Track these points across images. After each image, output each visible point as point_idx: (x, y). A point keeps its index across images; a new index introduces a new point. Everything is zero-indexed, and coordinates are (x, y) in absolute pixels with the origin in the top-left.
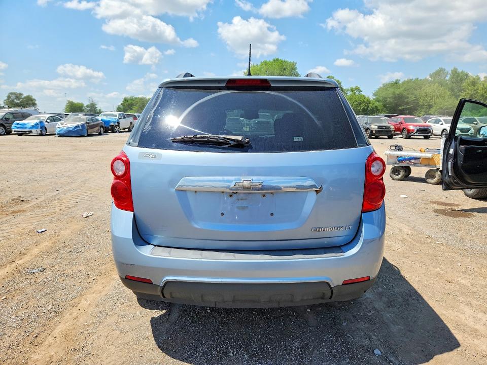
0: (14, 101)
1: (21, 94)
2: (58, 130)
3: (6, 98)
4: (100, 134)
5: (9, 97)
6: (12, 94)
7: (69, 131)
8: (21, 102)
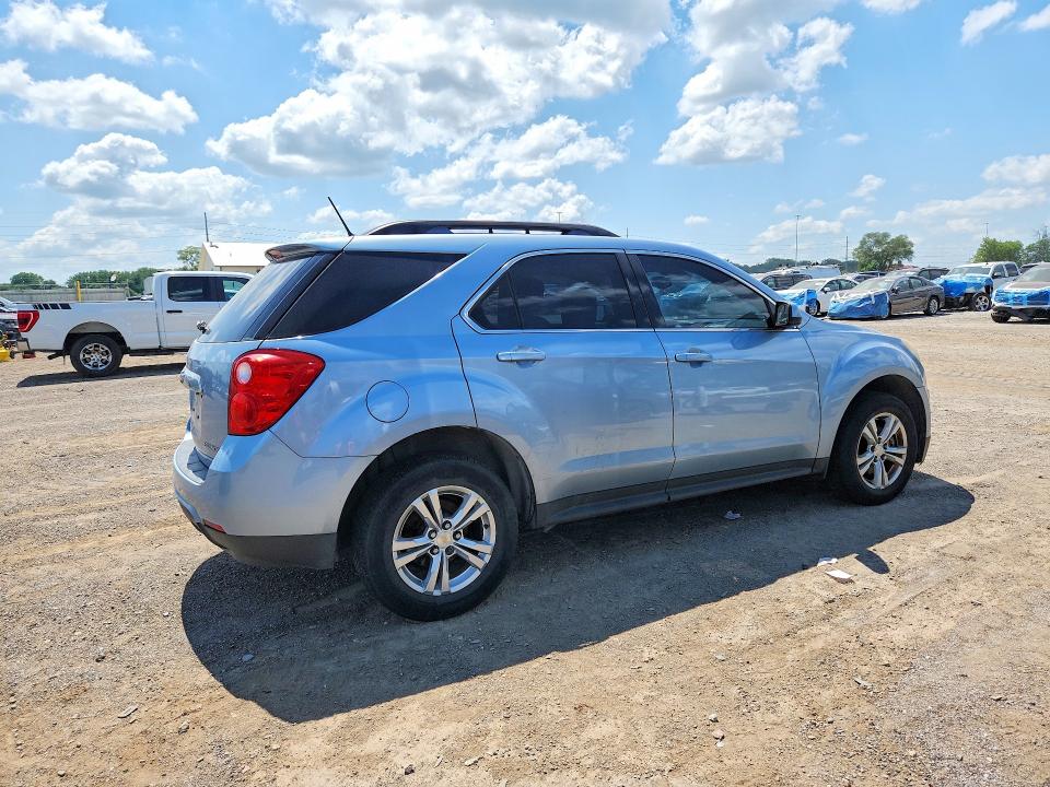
0: (871, 250)
1: (886, 235)
2: (833, 305)
3: (858, 245)
4: (928, 313)
5: (863, 242)
6: (869, 236)
7: (850, 309)
8: (884, 251)
